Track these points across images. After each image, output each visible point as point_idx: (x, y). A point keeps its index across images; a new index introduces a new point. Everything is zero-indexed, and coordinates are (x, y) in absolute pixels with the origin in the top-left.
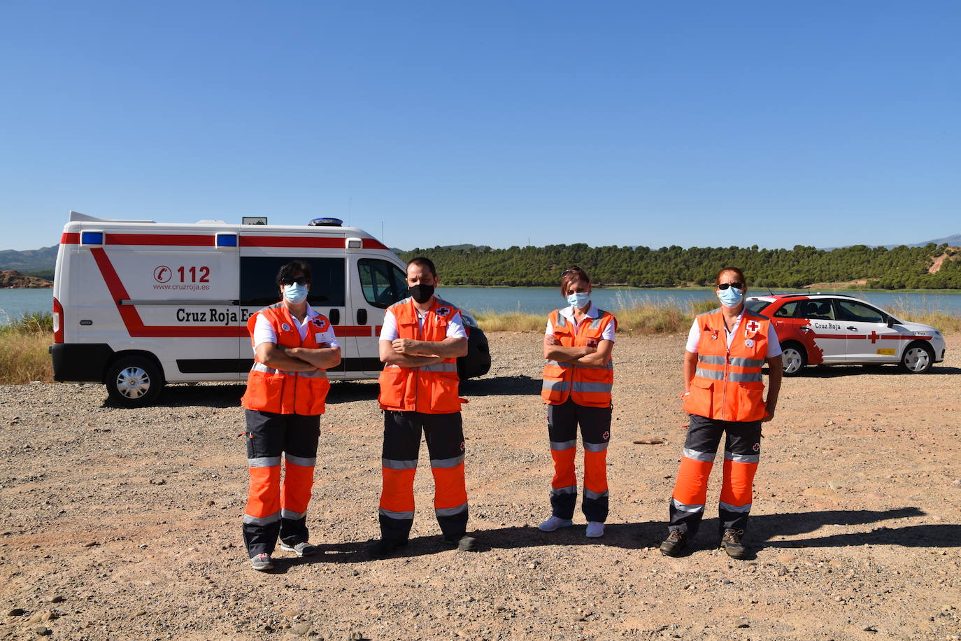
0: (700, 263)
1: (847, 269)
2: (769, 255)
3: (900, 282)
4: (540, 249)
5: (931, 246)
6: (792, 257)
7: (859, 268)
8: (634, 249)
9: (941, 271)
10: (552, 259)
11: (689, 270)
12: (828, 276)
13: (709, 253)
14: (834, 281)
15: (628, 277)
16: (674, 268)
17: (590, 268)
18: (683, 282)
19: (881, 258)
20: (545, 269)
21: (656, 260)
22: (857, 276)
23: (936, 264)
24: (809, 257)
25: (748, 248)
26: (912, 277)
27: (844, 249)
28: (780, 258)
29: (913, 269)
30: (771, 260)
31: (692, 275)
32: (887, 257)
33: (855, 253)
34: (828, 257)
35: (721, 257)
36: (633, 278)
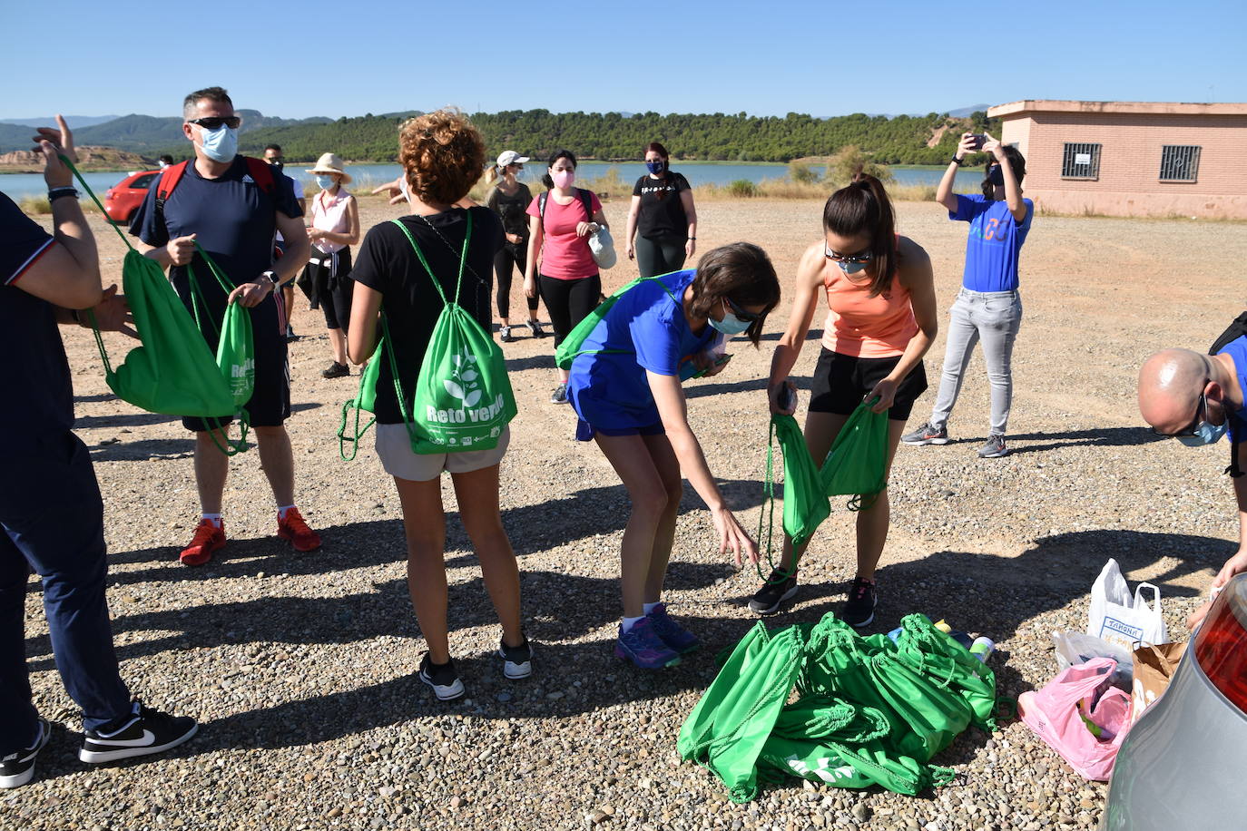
0: (679, 133)
2: (758, 124)
3: (895, 156)
4: (492, 117)
5: (932, 117)
6: (783, 126)
8: (603, 116)
9: (940, 144)
10: (505, 128)
12: (821, 149)
13: (690, 121)
14: (828, 155)
15: (595, 149)
16: (649, 138)
17: (552, 139)
19: (880, 129)
20: (497, 141)
21: (629, 128)
23: (935, 136)
24: (802, 126)
25: (735, 115)
26: (908, 151)
27: (841, 118)
28: (771, 127)
29: (911, 142)
30: (759, 129)
32: (886, 127)
33: (853, 122)
34: (824, 127)
35: (703, 126)
36: (600, 150)
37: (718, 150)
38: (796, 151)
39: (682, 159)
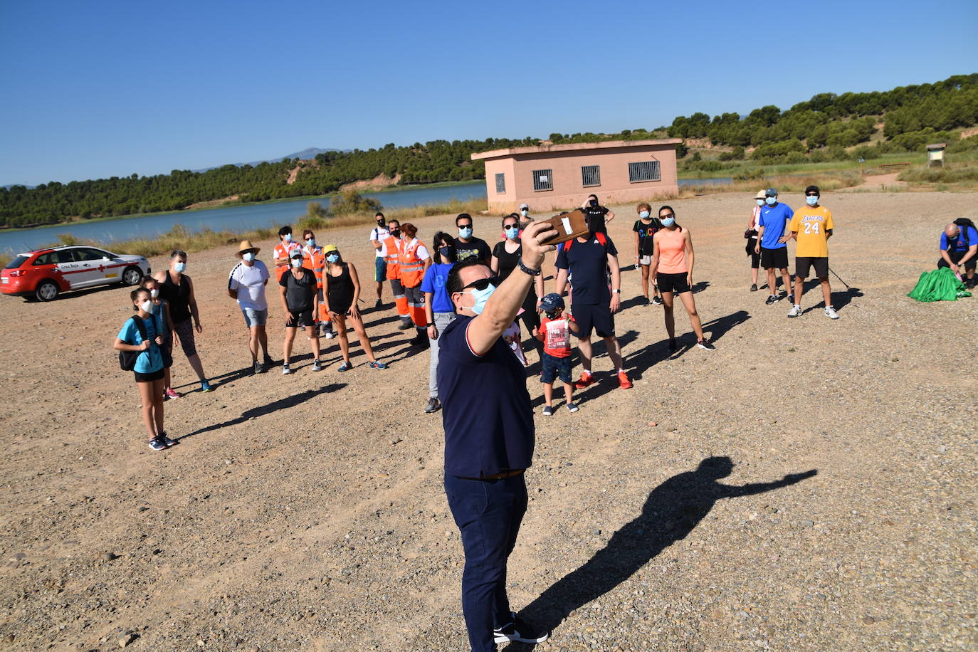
0: (82, 197)
1: (221, 187)
2: (149, 182)
3: (265, 194)
5: (286, 161)
6: (170, 181)
7: (231, 186)
8: (8, 189)
9: (296, 181)
11: (72, 205)
12: (205, 196)
13: (90, 186)
14: (211, 200)
15: (7, 219)
16: (56, 204)
18: (68, 217)
19: (248, 175)
21: (35, 198)
22: (230, 192)
23: (292, 175)
24: (186, 180)
25: (128, 177)
26: (274, 189)
27: (216, 169)
28: (160, 183)
29: (274, 182)
30: (151, 186)
31: (76, 210)
32: (253, 173)
33: (226, 172)
34: (204, 178)
35: (102, 188)
36: (13, 219)
37: (120, 207)
38: (186, 200)
39: (88, 219)
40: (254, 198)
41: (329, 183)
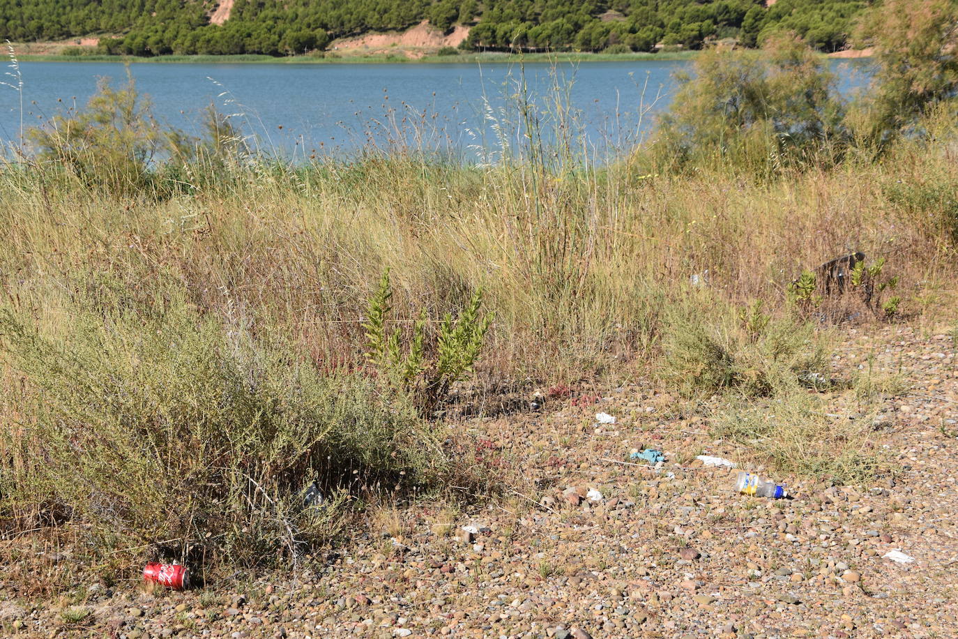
1: (58, 15)
3: (161, 41)
7: (82, 13)
9: (232, 20)
12: (20, 29)
14: (34, 40)
22: (79, 28)
23: (222, 6)
26: (183, 32)
29: (182, 16)
40: (133, 47)
41: (306, 32)
